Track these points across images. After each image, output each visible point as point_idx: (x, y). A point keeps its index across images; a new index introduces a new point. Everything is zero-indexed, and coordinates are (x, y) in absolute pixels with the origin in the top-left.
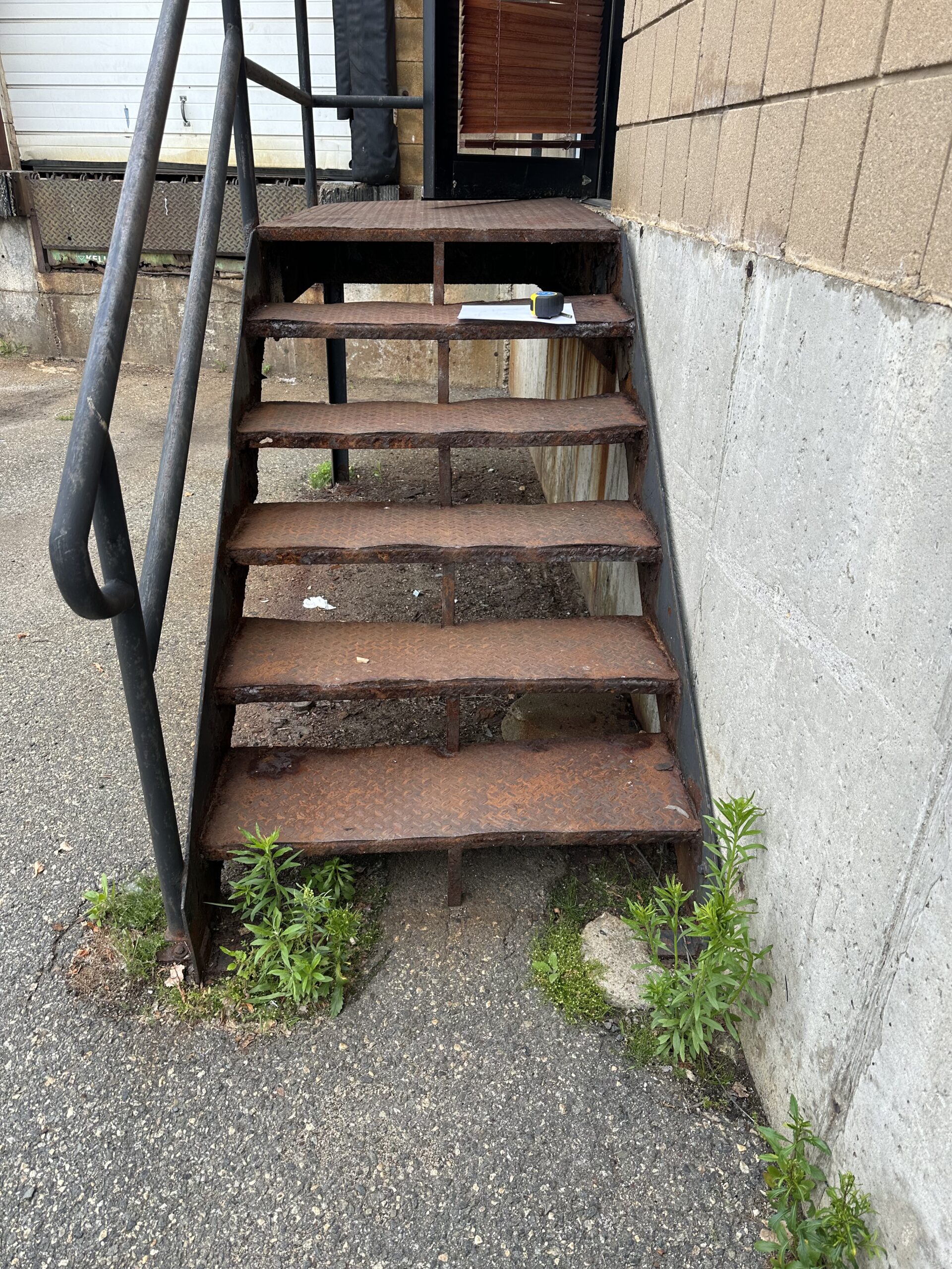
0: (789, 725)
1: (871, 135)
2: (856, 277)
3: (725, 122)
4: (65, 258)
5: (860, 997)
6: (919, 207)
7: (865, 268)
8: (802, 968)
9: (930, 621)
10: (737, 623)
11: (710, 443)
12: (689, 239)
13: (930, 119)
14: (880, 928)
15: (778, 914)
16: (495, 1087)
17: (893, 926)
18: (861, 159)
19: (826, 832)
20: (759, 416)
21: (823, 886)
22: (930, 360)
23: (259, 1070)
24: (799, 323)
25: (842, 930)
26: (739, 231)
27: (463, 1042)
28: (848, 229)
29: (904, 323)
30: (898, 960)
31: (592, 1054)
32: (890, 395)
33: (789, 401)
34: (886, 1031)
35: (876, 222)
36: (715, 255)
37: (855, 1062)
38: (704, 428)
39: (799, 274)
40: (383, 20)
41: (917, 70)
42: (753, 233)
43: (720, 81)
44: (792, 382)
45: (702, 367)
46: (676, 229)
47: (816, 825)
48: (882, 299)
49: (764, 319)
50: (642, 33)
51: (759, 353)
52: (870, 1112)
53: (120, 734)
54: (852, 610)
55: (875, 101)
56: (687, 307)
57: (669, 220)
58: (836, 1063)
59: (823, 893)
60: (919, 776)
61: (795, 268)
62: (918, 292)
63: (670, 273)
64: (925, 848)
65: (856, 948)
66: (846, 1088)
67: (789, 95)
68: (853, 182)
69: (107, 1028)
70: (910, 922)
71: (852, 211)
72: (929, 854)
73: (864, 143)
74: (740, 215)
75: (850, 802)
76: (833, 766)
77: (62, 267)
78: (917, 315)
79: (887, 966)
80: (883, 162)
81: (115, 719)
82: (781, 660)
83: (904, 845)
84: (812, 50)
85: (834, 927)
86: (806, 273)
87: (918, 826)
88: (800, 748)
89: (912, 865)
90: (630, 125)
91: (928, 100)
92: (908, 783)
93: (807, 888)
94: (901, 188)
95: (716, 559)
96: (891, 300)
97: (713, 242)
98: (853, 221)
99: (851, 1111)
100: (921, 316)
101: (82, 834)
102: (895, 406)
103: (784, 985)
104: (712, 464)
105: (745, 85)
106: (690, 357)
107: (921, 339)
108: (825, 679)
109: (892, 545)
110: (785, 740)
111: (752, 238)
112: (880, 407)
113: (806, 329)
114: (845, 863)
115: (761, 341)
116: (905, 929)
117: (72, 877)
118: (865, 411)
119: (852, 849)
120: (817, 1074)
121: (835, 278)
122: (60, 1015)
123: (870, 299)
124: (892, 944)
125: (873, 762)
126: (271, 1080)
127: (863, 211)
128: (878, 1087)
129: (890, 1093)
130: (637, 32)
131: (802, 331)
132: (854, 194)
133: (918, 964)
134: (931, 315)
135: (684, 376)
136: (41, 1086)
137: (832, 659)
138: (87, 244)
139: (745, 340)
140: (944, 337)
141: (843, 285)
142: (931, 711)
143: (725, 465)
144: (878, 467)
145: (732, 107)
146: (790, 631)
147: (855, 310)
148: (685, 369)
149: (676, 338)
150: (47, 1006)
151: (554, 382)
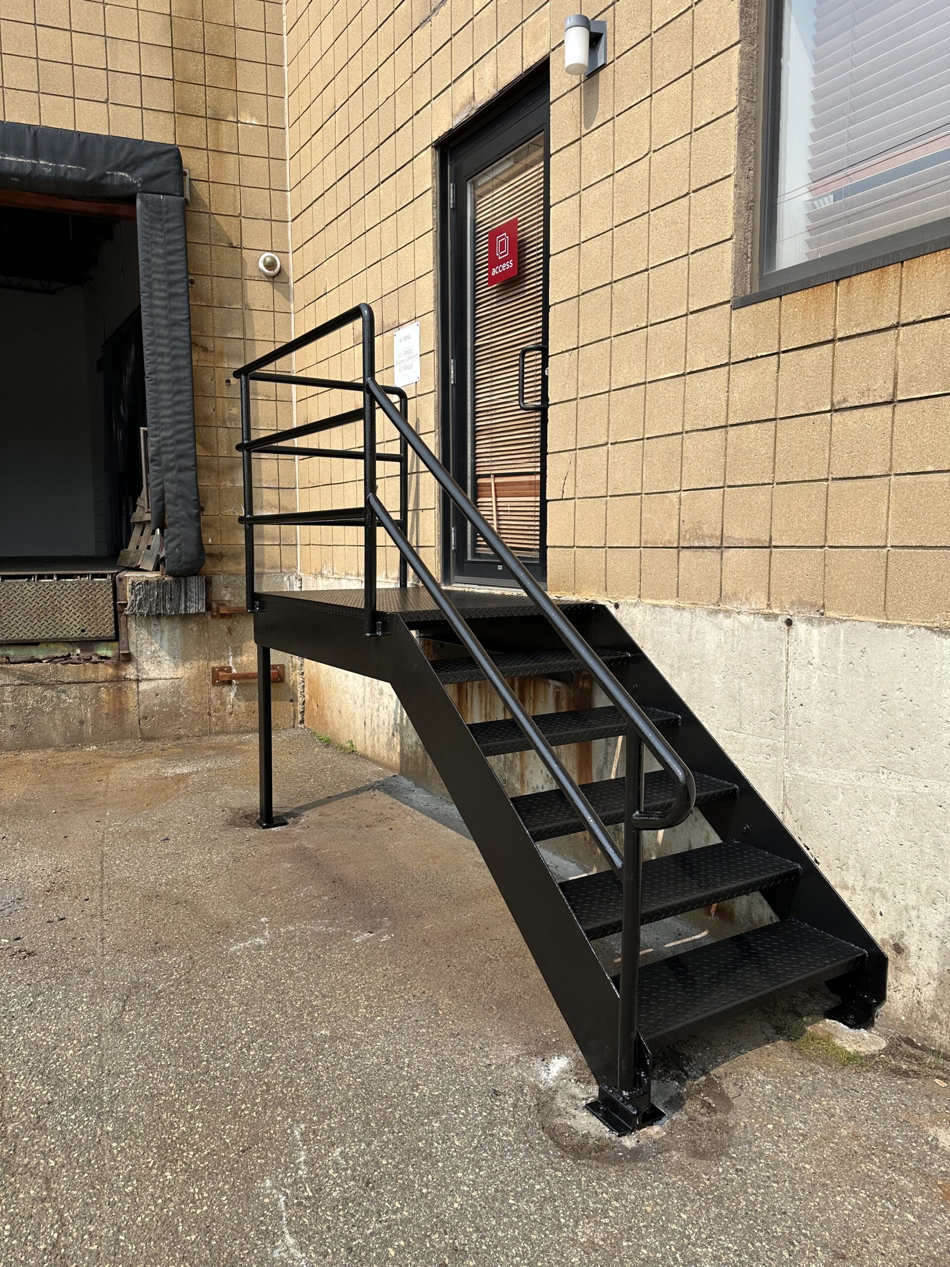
2: (902, 623)
7: (908, 619)
10: (843, 802)
11: (767, 712)
12: (698, 610)
20: (828, 691)
23: (746, 1155)
26: (764, 605)
28: (886, 604)
36: (739, 617)
39: (848, 623)
42: (782, 606)
43: (714, 535)
45: (743, 674)
48: (932, 630)
50: (580, 500)
57: (657, 599)
61: (842, 621)
67: (803, 547)
71: (886, 596)
74: (764, 597)
90: (574, 547)
97: (731, 610)
104: (774, 723)
105: (749, 539)
121: (885, 623)
123: (922, 631)
127: (898, 597)
130: (574, 499)
136: (647, 1213)
141: (895, 626)
143: (791, 721)
145: (733, 547)
147: (911, 636)
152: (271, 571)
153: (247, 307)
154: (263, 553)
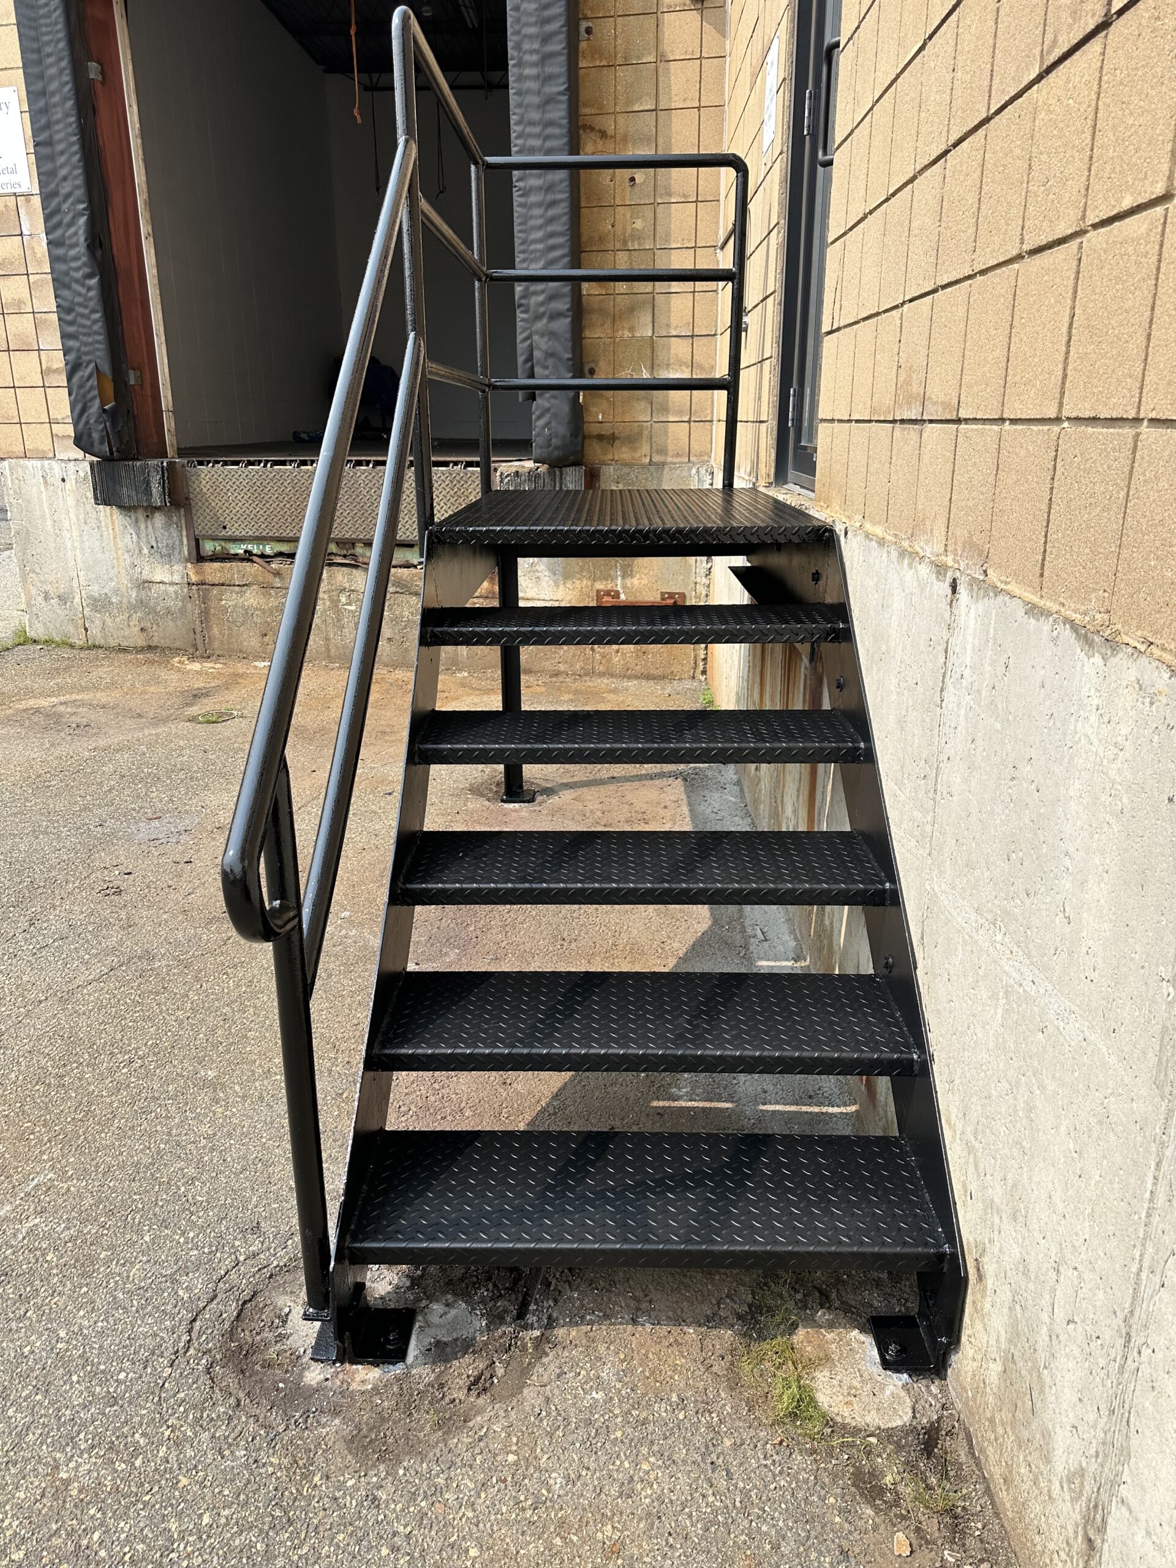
0: (1018, 1082)
1: (1058, 473)
2: (1055, 607)
3: (925, 435)
4: (218, 548)
5: (1106, 1402)
6: (1105, 549)
7: (1062, 600)
8: (1046, 1372)
9: (1143, 967)
10: (961, 963)
11: (923, 762)
12: (893, 547)
13: (1109, 467)
14: (1121, 1315)
15: (1018, 1307)
16: (690, 1516)
17: (1132, 1312)
18: (1051, 493)
19: (1060, 1206)
20: (970, 739)
21: (1062, 1270)
22: (1123, 699)
23: (417, 1481)
24: (1003, 647)
25: (1083, 1321)
26: (942, 545)
27: (652, 1459)
28: (1044, 560)
29: (1097, 659)
30: (1140, 1353)
31: (806, 1481)
32: (1091, 730)
33: (998, 726)
34: (1135, 1441)
35: (1068, 556)
36: (919, 567)
37: (1106, 1483)
38: (916, 745)
39: (1000, 598)
40: (568, 299)
41: (1094, 420)
42: (956, 550)
43: (918, 394)
44: (1000, 707)
45: (911, 682)
46: (881, 535)
47: (1050, 1197)
48: (1077, 633)
49: (970, 639)
50: (842, 331)
51: (967, 673)
52: (1124, 1544)
53: (266, 1083)
54: (1071, 953)
55: (1060, 442)
56: (894, 617)
57: (874, 523)
58: (1087, 1488)
59: (1062, 1277)
60: (1145, 1137)
61: (998, 592)
62: (1108, 632)
63: (876, 579)
64: (1155, 1219)
65: (1099, 1342)
66: (1099, 1517)
67: (984, 421)
68: (1046, 515)
69: (247, 1423)
70: (1148, 1306)
71: (1046, 542)
72: (1160, 1226)
73: (1053, 479)
74: (944, 529)
75: (1081, 1169)
76: (1063, 1128)
77: (215, 558)
78: (1109, 653)
79: (1129, 1361)
80: (1071, 500)
81: (260, 1065)
82: (1007, 1007)
83: (1137, 1216)
84: (1002, 383)
85: (1076, 1319)
86: (1007, 598)
87: (1147, 1195)
88: (1030, 1108)
89: (1145, 1239)
90: (832, 421)
91: (1106, 449)
92: (1135, 1145)
93: (1046, 1274)
94: (1088, 527)
95: (936, 889)
96: (1086, 636)
97: (917, 553)
98: (1048, 553)
99: (1106, 1546)
100: (1113, 655)
101: (223, 1198)
102: (1095, 741)
103: (1028, 1396)
104: (926, 784)
105: (943, 403)
106: (899, 669)
107: (1113, 677)
108: (1051, 1029)
109: (1102, 885)
110: (1015, 1099)
111: (956, 555)
112: (1083, 741)
113: (1010, 654)
114: (1082, 1241)
115: (968, 661)
116: (1143, 1316)
117: (211, 1246)
118: (1070, 744)
119: (1087, 1224)
120: (1069, 1504)
121: (1035, 606)
122: (195, 1407)
123: (1067, 632)
124: (1133, 1334)
125: (1100, 1123)
126: (429, 1493)
127: (1057, 545)
128: (1131, 1512)
129: (1143, 1517)
130: (838, 329)
131: (1006, 656)
132: (1047, 526)
133: (1159, 1355)
134: (1120, 655)
135: (892, 688)
136: (175, 1486)
137: (1056, 1006)
138: (243, 533)
139: (952, 659)
140: (1133, 679)
141: (1042, 614)
142: (1151, 1065)
143: (939, 787)
144: (1084, 802)
145: (931, 421)
146: (1014, 974)
147: (1054, 640)
148: (894, 681)
149: (884, 648)
150: (181, 1395)
151: (758, 679)
152: (675, 460)
153: (662, 58)
154: (666, 433)
